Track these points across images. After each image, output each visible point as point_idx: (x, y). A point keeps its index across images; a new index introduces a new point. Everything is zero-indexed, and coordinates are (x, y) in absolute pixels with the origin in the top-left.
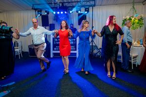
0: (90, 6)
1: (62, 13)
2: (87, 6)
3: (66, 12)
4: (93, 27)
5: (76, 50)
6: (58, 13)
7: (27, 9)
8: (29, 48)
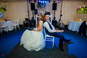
3: (46, 2)
4: (61, 11)
8: (24, 23)
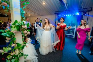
0: (87, 11)
1: (69, 15)
2: (85, 11)
5: (73, 34)
6: (67, 15)
7: (51, 14)
